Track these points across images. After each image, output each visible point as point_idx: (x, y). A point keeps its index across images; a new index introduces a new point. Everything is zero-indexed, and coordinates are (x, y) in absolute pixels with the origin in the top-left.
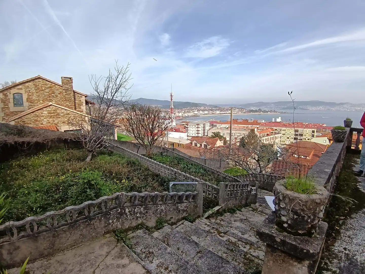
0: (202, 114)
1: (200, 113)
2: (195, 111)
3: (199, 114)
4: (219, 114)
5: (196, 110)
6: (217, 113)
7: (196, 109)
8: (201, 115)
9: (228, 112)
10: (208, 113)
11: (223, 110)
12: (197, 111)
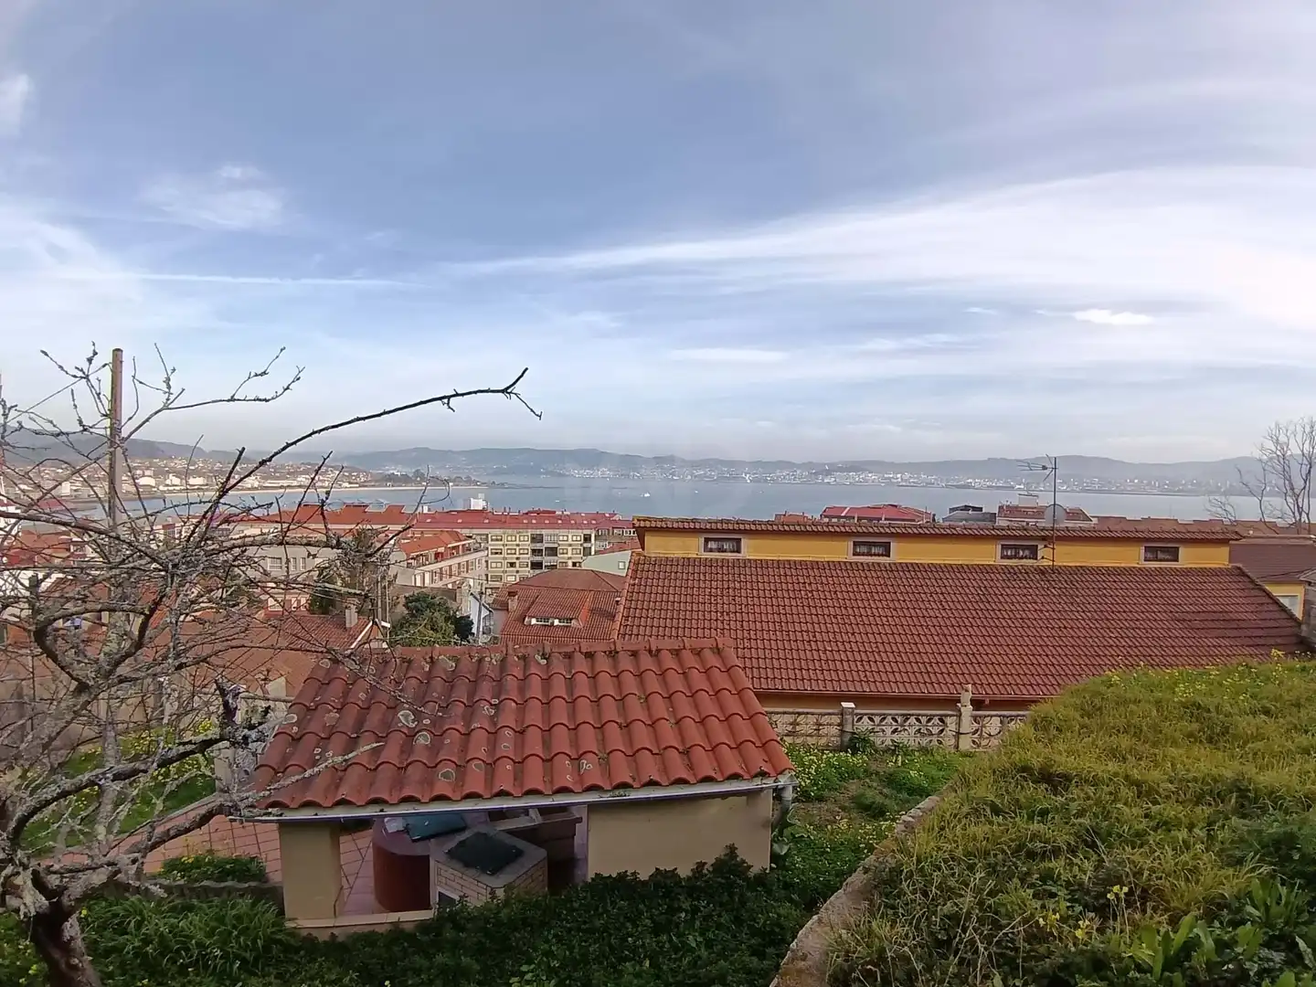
0: (178, 488)
1: (168, 482)
2: (144, 476)
3: (161, 488)
4: (256, 489)
5: (147, 473)
6: (250, 486)
7: (148, 468)
8: (170, 492)
9: (295, 483)
10: (207, 485)
11: (275, 472)
12: (155, 476)
